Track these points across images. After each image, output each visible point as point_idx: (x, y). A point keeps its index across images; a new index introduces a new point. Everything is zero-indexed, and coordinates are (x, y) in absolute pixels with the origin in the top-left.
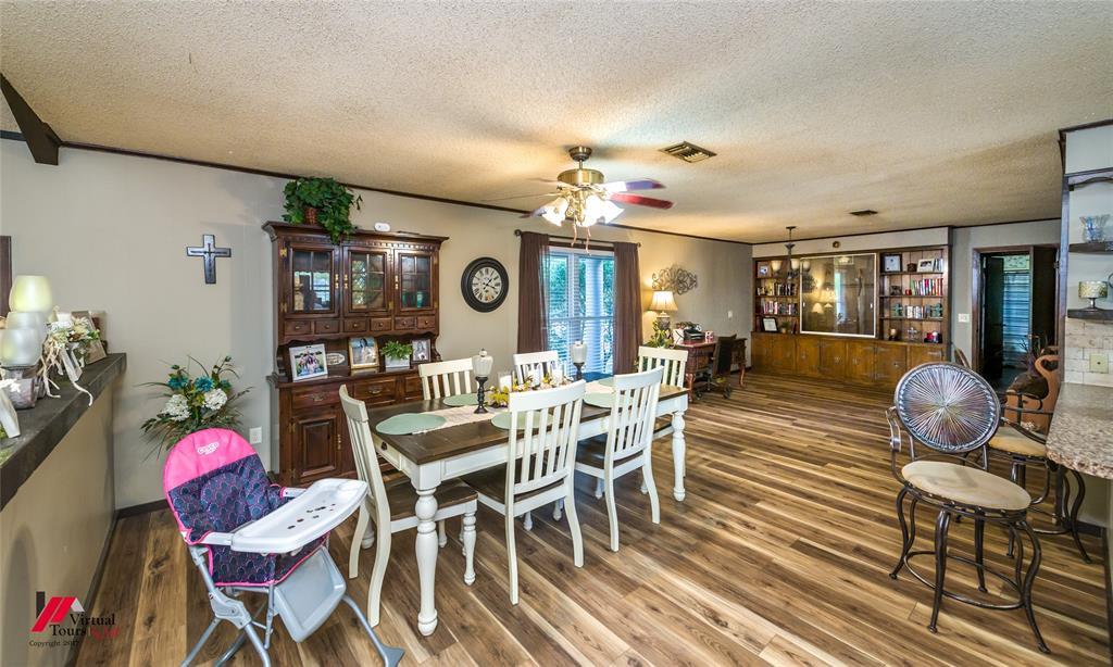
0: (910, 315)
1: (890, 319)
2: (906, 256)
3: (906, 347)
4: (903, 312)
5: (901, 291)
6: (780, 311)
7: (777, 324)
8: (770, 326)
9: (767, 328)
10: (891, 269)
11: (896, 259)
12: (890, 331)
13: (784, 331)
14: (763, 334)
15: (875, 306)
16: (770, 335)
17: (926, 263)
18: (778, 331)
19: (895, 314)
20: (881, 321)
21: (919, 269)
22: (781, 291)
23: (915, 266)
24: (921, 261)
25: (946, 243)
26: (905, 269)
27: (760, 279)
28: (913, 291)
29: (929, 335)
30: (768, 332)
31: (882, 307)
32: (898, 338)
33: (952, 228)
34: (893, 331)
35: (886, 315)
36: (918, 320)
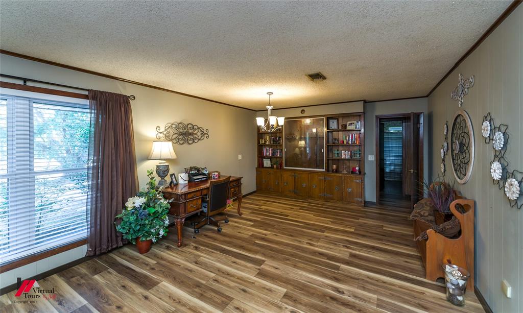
0: (343, 157)
1: (333, 160)
2: (340, 120)
3: (342, 177)
4: (340, 155)
5: (338, 141)
6: (273, 154)
7: (271, 162)
8: (267, 163)
9: (265, 165)
10: (333, 128)
11: (335, 122)
12: (332, 167)
13: (275, 166)
14: (263, 169)
15: (324, 150)
16: (267, 169)
17: (352, 124)
18: (272, 167)
19: (336, 156)
20: (328, 160)
21: (348, 128)
22: (273, 141)
23: (346, 126)
24: (348, 123)
25: (363, 111)
26: (340, 128)
27: (262, 134)
28: (345, 141)
29: (354, 168)
30: (266, 168)
31: (328, 152)
32: (337, 171)
33: (365, 102)
34: (335, 167)
35: (331, 156)
36: (347, 160)
